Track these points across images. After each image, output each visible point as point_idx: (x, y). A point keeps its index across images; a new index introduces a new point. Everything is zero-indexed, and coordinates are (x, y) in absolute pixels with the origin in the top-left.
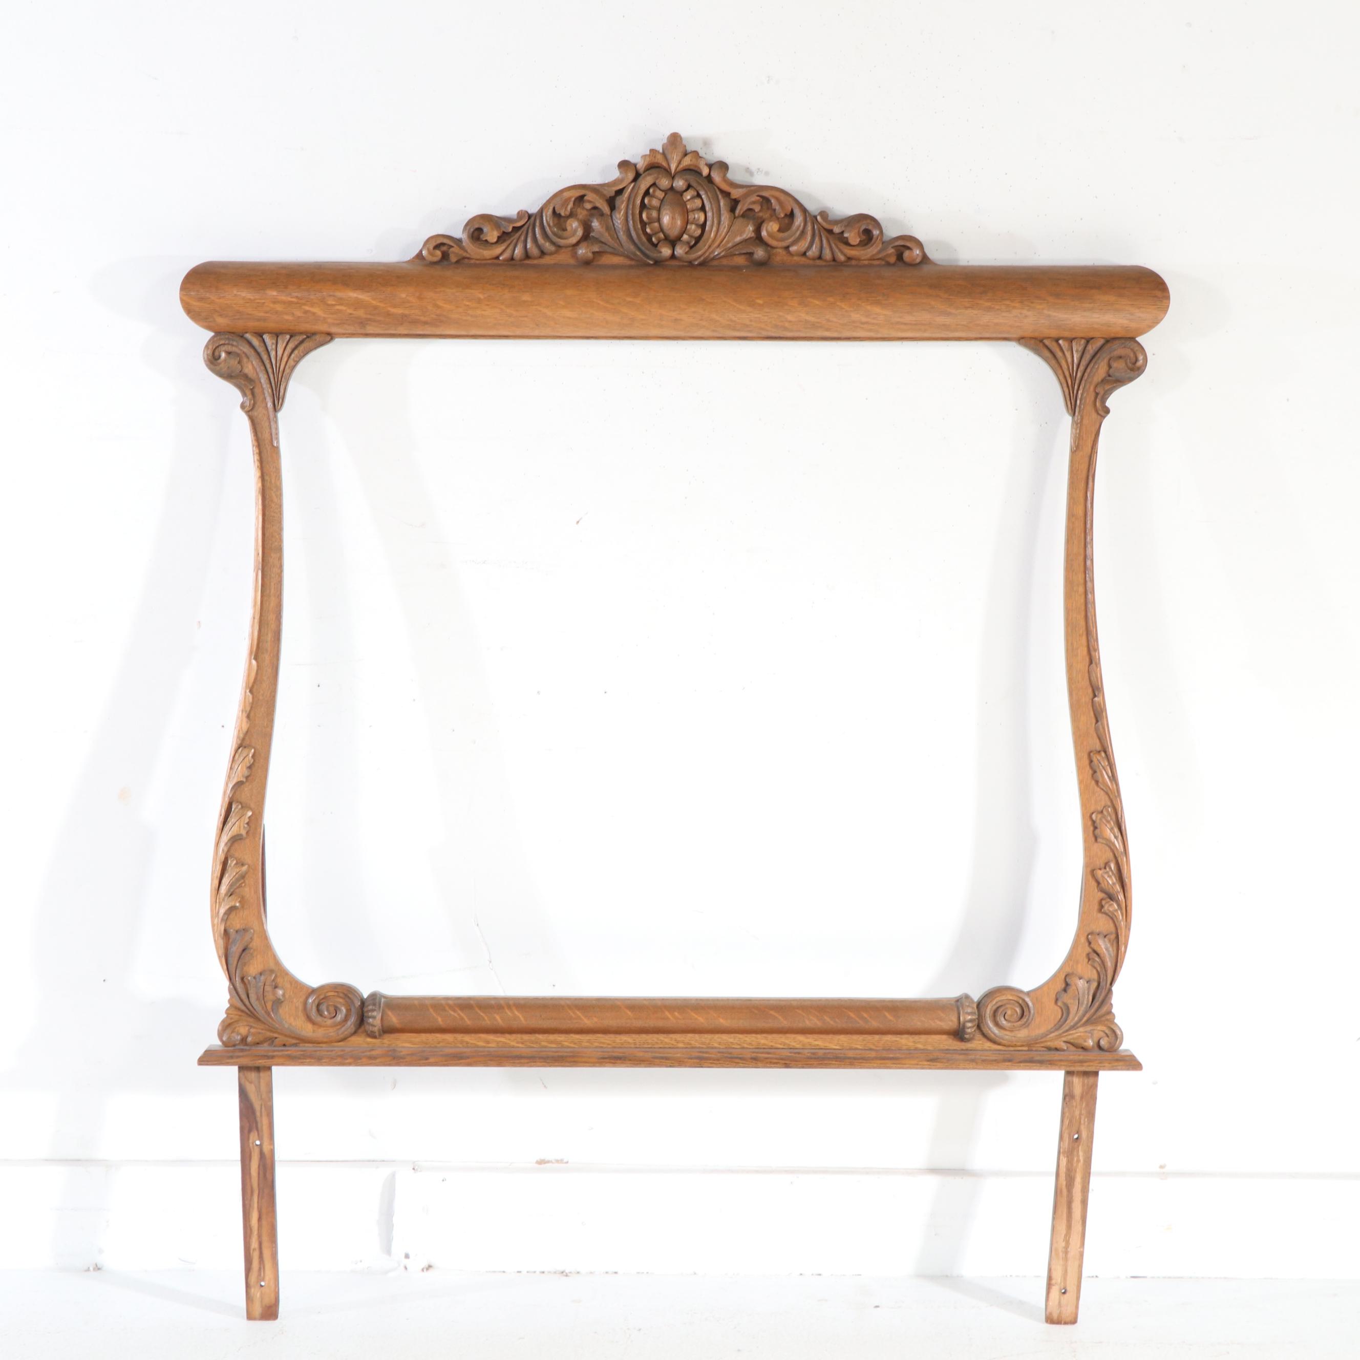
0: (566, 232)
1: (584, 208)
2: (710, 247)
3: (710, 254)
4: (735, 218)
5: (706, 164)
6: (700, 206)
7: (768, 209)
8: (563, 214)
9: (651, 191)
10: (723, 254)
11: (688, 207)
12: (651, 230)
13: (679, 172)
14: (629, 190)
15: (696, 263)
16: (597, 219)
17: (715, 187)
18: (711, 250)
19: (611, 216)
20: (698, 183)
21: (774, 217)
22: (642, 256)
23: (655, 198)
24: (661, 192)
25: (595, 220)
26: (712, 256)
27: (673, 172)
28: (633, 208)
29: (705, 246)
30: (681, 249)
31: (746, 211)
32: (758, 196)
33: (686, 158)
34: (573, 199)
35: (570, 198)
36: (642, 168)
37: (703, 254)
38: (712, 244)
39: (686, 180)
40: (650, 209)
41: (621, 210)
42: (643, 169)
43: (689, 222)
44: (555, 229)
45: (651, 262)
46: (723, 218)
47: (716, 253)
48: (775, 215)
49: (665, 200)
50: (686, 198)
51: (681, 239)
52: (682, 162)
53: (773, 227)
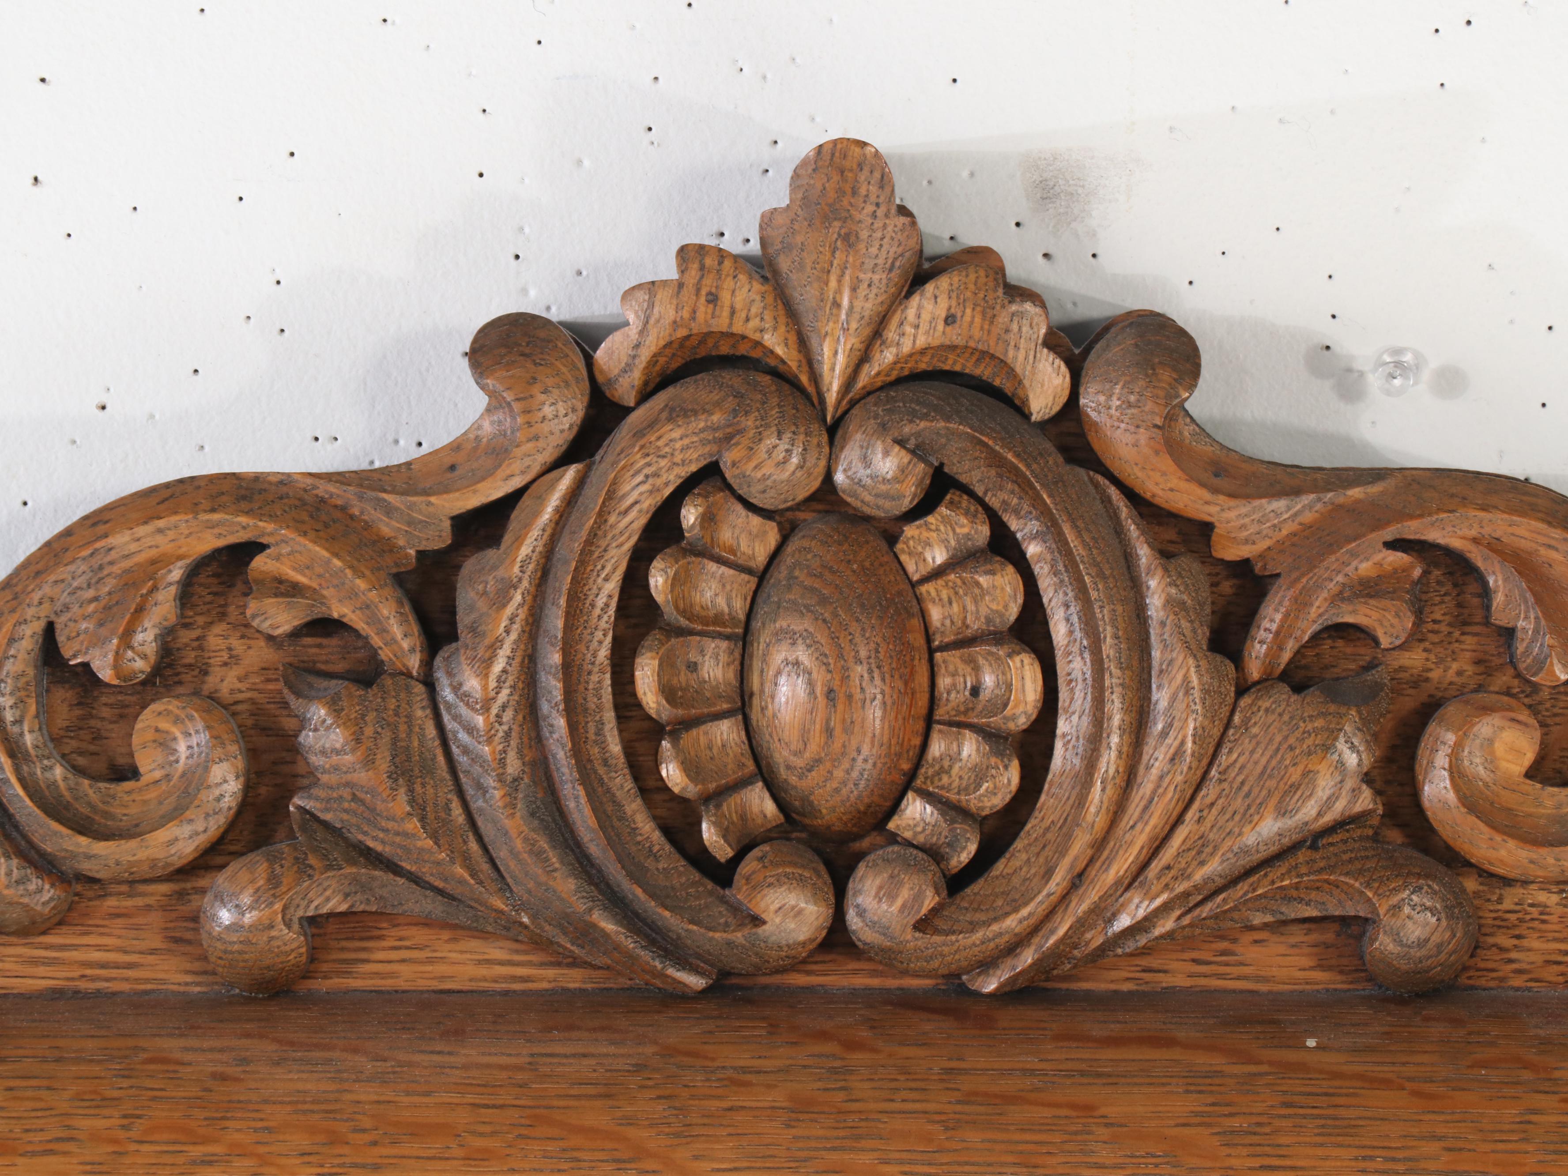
0: (128, 785)
1: (245, 628)
2: (1078, 880)
3: (1082, 925)
4: (1242, 690)
5: (1051, 343)
6: (1013, 612)
7: (1462, 623)
8: (106, 674)
9: (690, 515)
10: (1166, 925)
11: (936, 614)
12: (691, 768)
13: (868, 393)
14: (548, 513)
15: (990, 986)
16: (335, 706)
17: (1113, 492)
18: (1081, 906)
19: (430, 685)
20: (996, 461)
21: (1504, 679)
22: (629, 943)
23: (720, 561)
24: (756, 520)
25: (319, 712)
26: (1095, 939)
27: (832, 396)
28: (569, 628)
29: (1048, 874)
30: (888, 893)
31: (1316, 637)
32: (1394, 545)
33: (915, 300)
34: (176, 574)
35: (159, 563)
36: (627, 369)
37: (1035, 930)
38: (1091, 861)
39: (918, 452)
40: (681, 632)
41: (495, 646)
42: (636, 376)
43: (940, 713)
44: (58, 772)
45: (696, 982)
46: (1161, 697)
47: (1124, 921)
48: (1512, 663)
49: (780, 573)
50: (920, 557)
51: (891, 826)
52: (891, 334)
53: (1499, 748)
